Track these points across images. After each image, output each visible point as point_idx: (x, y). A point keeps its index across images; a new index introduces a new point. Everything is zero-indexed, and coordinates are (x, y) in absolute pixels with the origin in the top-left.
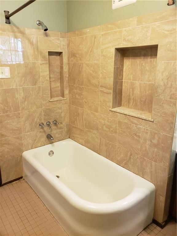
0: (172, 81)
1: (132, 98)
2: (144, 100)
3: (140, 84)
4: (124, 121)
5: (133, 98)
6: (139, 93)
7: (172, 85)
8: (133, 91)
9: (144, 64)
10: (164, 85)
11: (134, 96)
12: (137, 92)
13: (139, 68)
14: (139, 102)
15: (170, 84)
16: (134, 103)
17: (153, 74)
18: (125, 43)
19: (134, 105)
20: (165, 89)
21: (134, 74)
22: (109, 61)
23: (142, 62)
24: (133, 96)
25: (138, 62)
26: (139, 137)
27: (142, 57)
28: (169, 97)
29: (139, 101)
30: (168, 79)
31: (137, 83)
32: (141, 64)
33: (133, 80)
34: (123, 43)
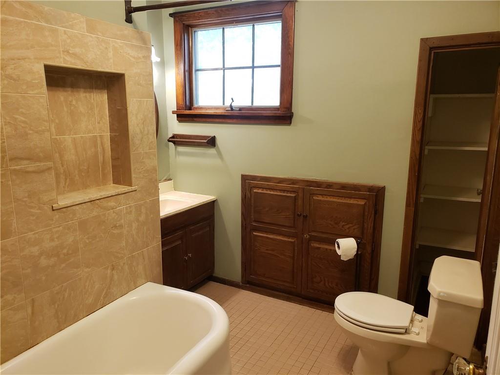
0: (148, 126)
1: (62, 171)
2: (85, 168)
3: (74, 140)
4: (92, 215)
5: (64, 171)
6: (74, 157)
7: (148, 131)
8: (61, 156)
9: (74, 102)
10: (141, 132)
11: (65, 166)
12: (70, 156)
13: (65, 109)
14: (77, 176)
15: (146, 129)
16: (68, 180)
17: (93, 120)
18: (68, 58)
19: (67, 184)
20: (142, 138)
21: (57, 121)
22: (31, 92)
23: (70, 99)
24: (63, 166)
25: (62, 98)
26: (121, 226)
27: (69, 89)
28: (148, 147)
29: (76, 172)
30: (143, 123)
31: (68, 139)
32: (69, 102)
33: (57, 136)
34: (64, 58)
